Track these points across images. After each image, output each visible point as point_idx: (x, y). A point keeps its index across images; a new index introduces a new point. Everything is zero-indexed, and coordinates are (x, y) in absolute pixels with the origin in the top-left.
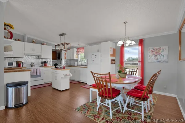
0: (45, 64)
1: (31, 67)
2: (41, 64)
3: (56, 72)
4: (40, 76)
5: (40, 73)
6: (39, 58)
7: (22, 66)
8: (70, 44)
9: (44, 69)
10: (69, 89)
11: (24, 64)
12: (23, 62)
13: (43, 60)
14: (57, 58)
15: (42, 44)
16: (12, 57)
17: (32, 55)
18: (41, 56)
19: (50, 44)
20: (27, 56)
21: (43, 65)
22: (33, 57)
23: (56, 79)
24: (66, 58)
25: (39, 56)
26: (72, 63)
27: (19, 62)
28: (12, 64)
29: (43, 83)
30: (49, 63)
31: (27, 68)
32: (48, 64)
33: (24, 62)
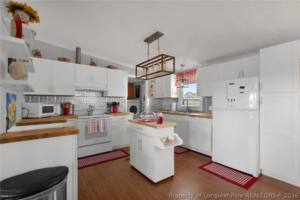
0: (114, 109)
1: (89, 115)
2: (108, 107)
3: (139, 130)
4: (105, 134)
5: (105, 128)
6: (103, 96)
7: (71, 113)
8: (174, 58)
9: (113, 118)
10: (172, 176)
11: (75, 109)
12: (73, 105)
13: (112, 100)
14: (135, 96)
15: (108, 67)
16: (54, 96)
17: (90, 91)
18: (106, 91)
19: (123, 68)
20: (81, 94)
21: (110, 110)
22: (92, 94)
23: (140, 148)
24: (152, 95)
25: (102, 93)
26: (165, 104)
27: (65, 105)
28: (51, 109)
29: (111, 150)
30: (122, 104)
31: (79, 117)
32: (120, 109)
33: (75, 105)
